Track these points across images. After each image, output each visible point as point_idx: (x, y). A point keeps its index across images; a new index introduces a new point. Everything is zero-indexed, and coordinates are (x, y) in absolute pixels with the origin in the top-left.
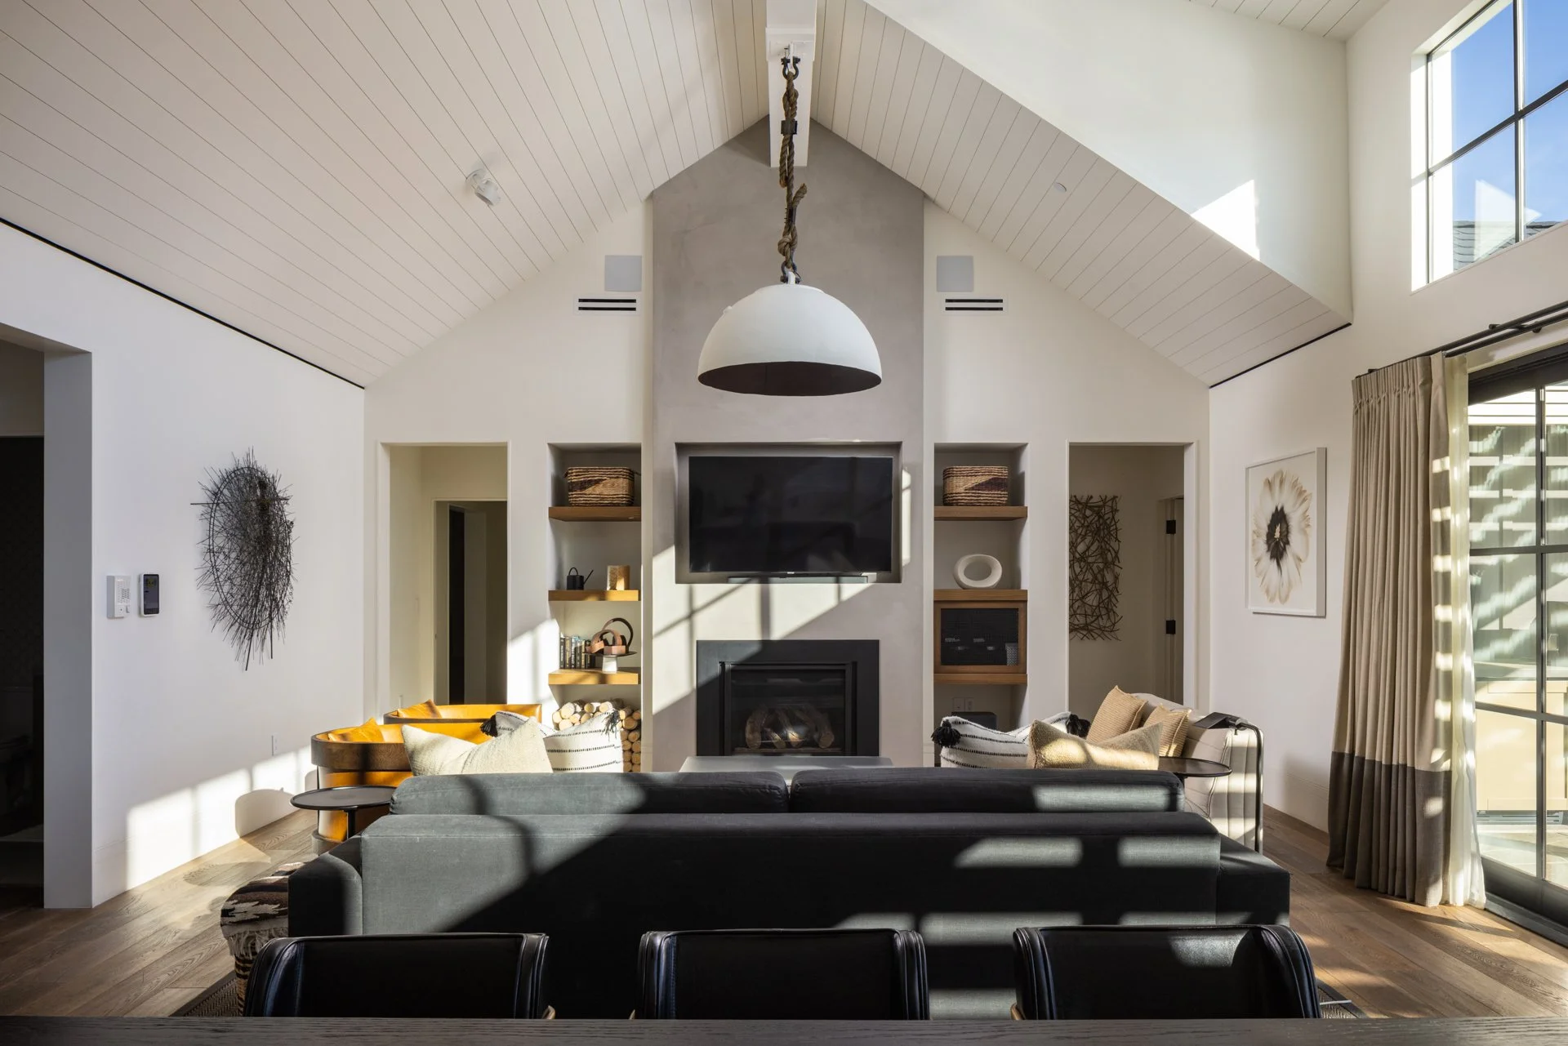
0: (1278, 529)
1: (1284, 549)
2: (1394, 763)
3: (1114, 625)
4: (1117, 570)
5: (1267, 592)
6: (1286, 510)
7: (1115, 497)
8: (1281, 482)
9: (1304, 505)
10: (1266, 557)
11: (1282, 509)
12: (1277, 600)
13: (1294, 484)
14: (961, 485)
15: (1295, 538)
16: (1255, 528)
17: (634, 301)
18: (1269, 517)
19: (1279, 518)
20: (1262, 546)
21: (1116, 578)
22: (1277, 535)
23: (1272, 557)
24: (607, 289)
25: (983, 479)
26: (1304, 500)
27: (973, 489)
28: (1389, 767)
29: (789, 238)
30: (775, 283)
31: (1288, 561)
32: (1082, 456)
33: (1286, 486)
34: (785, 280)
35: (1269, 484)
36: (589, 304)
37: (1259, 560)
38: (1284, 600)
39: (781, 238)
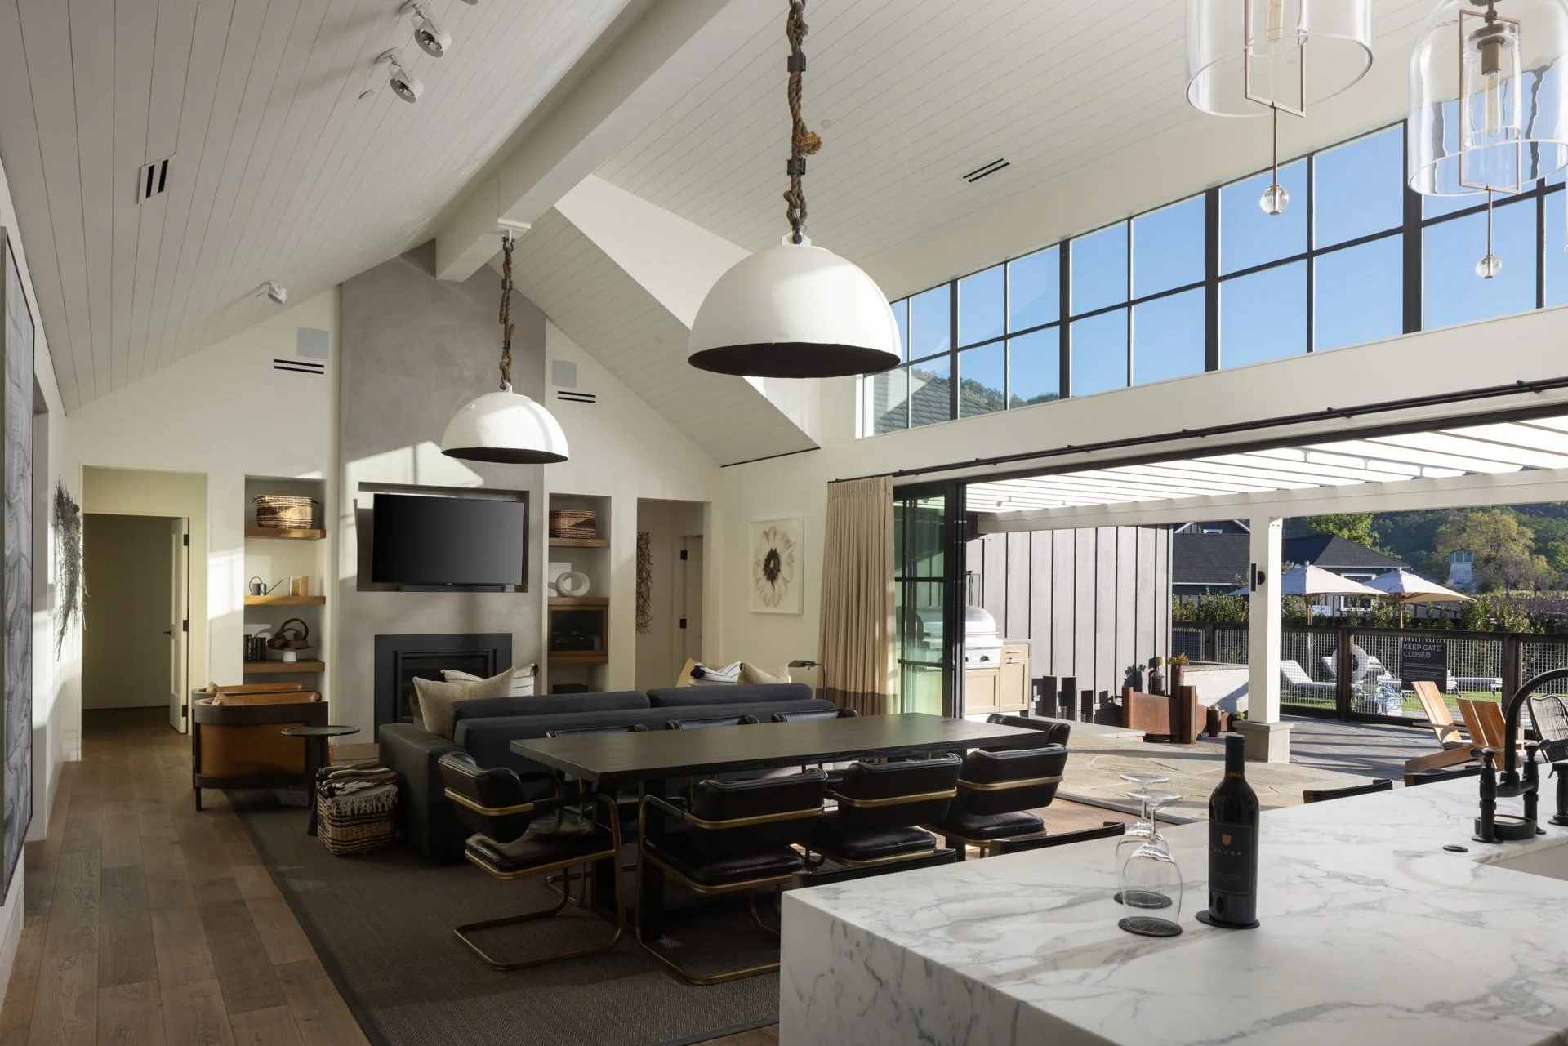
0: (772, 562)
1: (777, 574)
2: (866, 692)
3: (647, 622)
4: (649, 584)
5: (764, 600)
6: (778, 551)
7: (648, 533)
8: (775, 533)
9: (790, 550)
10: (764, 579)
11: (775, 550)
12: (771, 605)
13: (784, 536)
14: (565, 523)
15: (784, 568)
16: (755, 560)
17: (322, 366)
18: (766, 554)
19: (773, 555)
20: (761, 572)
21: (648, 590)
22: (772, 565)
23: (768, 579)
24: (299, 353)
25: (581, 520)
26: (790, 546)
27: (573, 526)
28: (863, 694)
29: (506, 360)
30: (495, 391)
31: (779, 582)
32: (645, 507)
33: (778, 537)
34: (504, 388)
35: (766, 534)
36: (282, 365)
37: (758, 580)
38: (776, 605)
39: (501, 360)
